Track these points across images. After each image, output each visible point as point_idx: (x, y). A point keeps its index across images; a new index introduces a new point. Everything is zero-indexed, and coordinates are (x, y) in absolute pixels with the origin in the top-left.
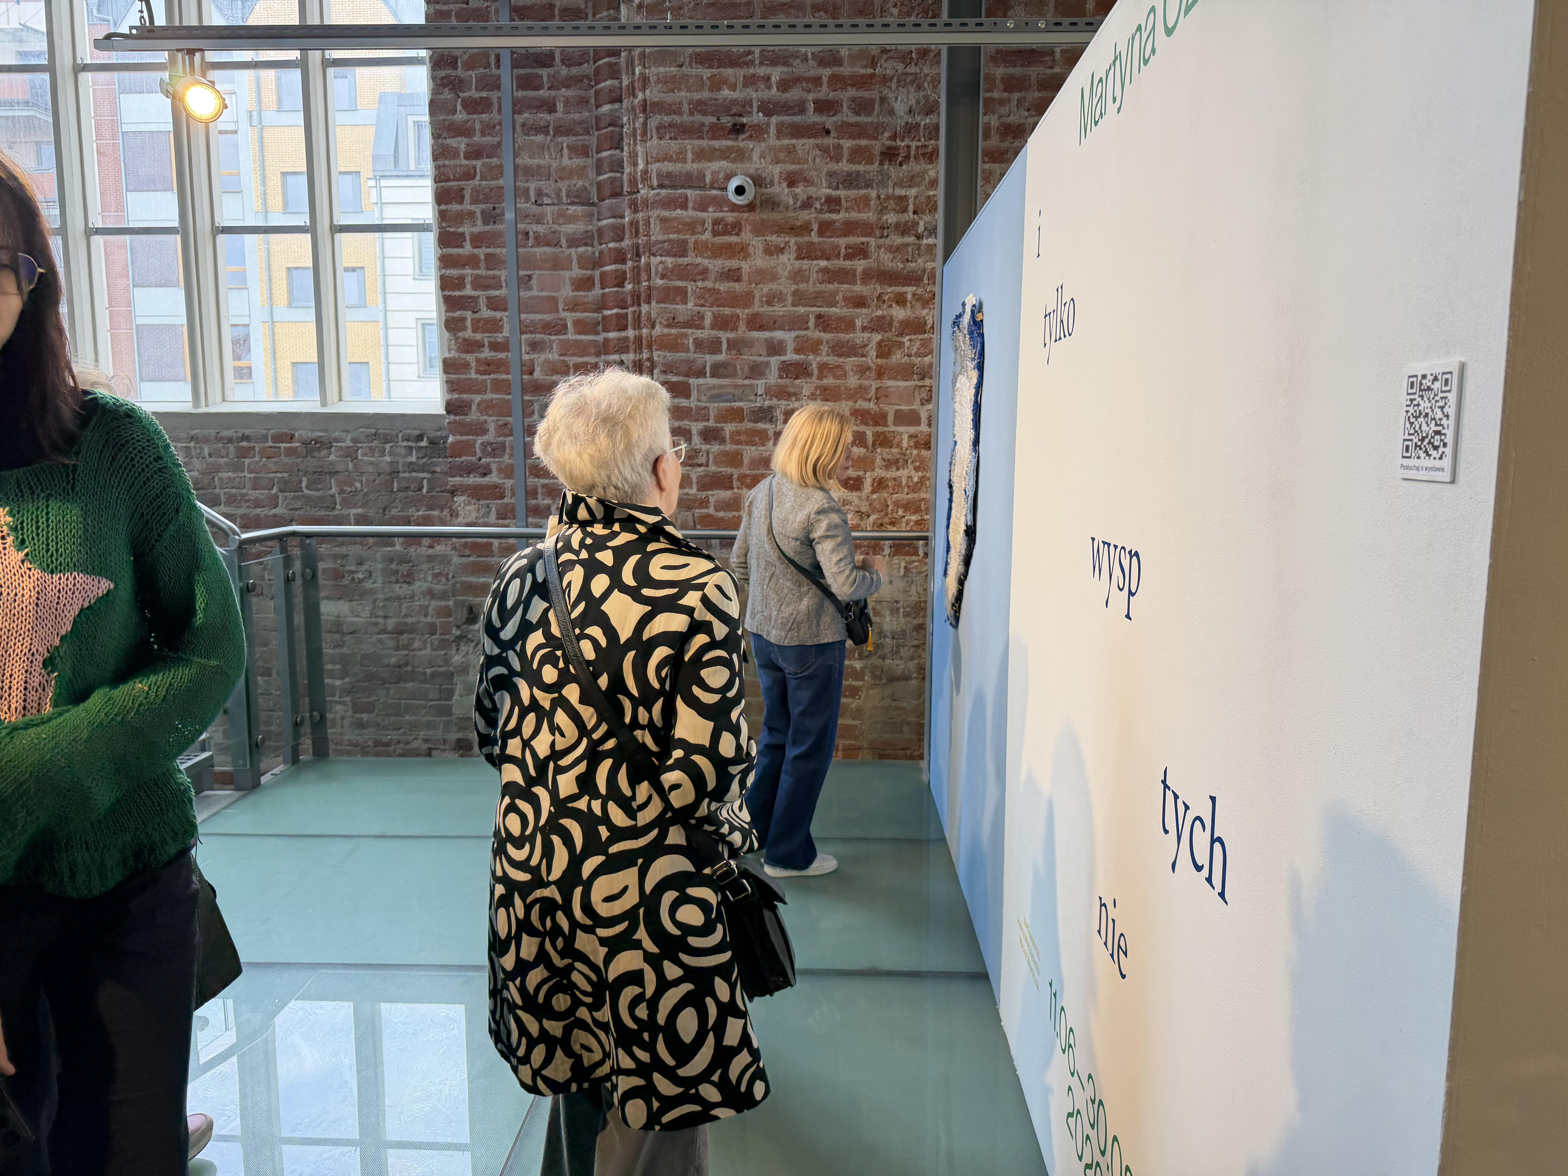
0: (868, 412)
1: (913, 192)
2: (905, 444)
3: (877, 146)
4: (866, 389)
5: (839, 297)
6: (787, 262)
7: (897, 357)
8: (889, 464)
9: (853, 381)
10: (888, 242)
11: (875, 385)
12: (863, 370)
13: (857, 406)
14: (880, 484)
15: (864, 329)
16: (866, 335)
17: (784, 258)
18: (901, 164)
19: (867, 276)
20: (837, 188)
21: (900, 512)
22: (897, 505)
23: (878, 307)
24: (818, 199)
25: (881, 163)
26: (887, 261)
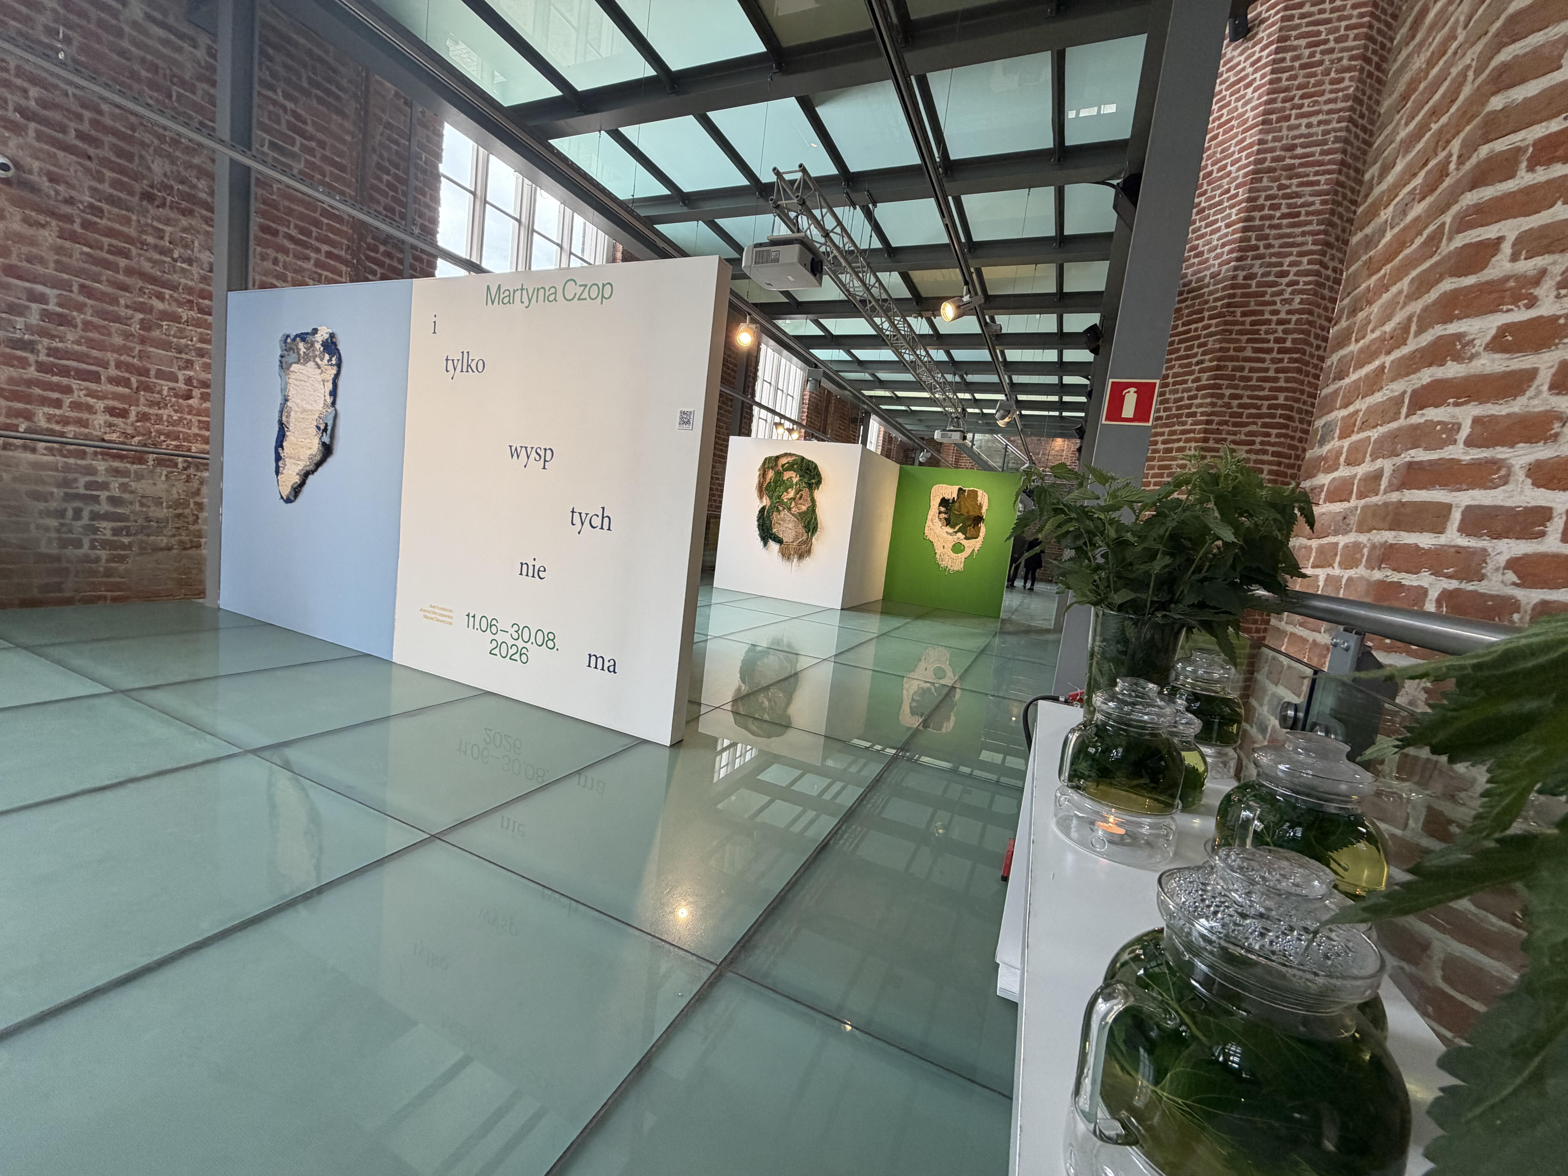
0: (133, 365)
1: (169, 229)
2: (165, 393)
3: (137, 187)
4: (132, 349)
5: (104, 278)
6: (48, 236)
7: (156, 333)
8: (152, 404)
9: (118, 340)
10: (148, 254)
11: (138, 348)
12: (127, 336)
13: (122, 358)
14: (143, 417)
15: (127, 307)
16: (130, 312)
17: (45, 233)
18: (158, 207)
19: (129, 272)
20: (100, 201)
21: (162, 438)
22: (160, 433)
23: (140, 296)
24: (81, 202)
25: (141, 199)
26: (147, 267)
